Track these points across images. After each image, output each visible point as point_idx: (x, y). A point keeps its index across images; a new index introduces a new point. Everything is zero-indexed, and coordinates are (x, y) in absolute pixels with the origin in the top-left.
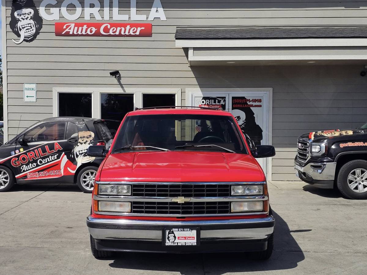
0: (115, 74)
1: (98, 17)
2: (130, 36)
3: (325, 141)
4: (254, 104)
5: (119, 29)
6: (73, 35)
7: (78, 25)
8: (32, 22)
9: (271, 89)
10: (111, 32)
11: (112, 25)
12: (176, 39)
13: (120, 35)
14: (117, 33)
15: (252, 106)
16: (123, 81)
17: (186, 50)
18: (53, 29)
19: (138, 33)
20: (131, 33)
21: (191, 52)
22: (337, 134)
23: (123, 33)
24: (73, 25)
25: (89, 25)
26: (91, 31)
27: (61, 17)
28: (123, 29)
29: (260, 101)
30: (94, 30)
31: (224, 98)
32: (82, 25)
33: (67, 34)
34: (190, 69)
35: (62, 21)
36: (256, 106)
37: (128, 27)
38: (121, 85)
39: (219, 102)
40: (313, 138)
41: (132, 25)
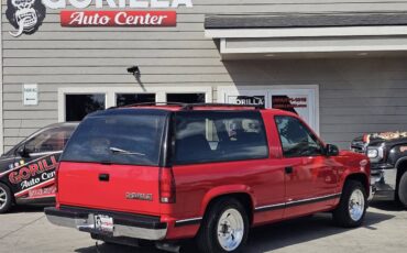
0: (133, 70)
1: (112, 4)
2: (150, 25)
3: (383, 144)
4: (298, 103)
5: (137, 17)
6: (82, 25)
7: (88, 14)
8: (33, 10)
9: (317, 86)
10: (128, 22)
11: (129, 13)
12: (206, 28)
13: (138, 25)
14: (135, 23)
15: (295, 106)
16: (142, 79)
17: (217, 41)
18: (58, 18)
19: (159, 22)
20: (152, 22)
21: (223, 43)
22: (396, 136)
23: (141, 22)
24: (82, 14)
25: (101, 14)
26: (104, 21)
27: (68, 4)
28: (142, 18)
29: (304, 100)
30: (107, 19)
31: (262, 97)
32: (93, 13)
33: (76, 25)
34: (221, 63)
35: (69, 9)
36: (300, 106)
37: (148, 16)
38: (141, 84)
39: (257, 101)
40: (368, 141)
41: (152, 14)
